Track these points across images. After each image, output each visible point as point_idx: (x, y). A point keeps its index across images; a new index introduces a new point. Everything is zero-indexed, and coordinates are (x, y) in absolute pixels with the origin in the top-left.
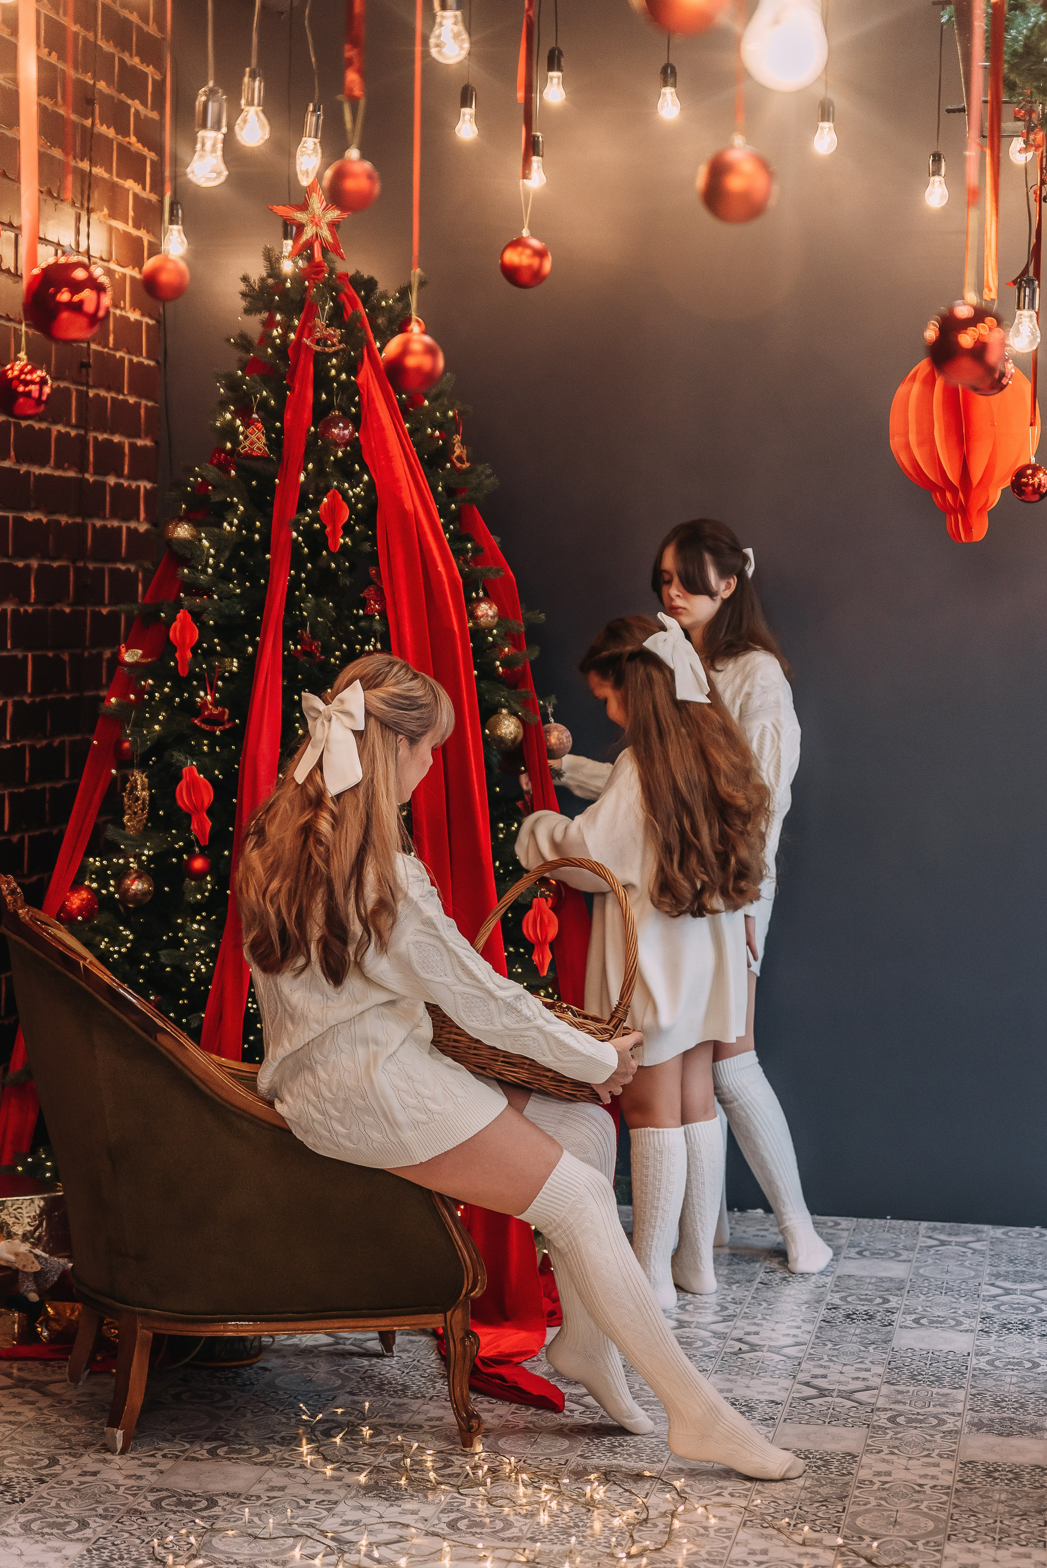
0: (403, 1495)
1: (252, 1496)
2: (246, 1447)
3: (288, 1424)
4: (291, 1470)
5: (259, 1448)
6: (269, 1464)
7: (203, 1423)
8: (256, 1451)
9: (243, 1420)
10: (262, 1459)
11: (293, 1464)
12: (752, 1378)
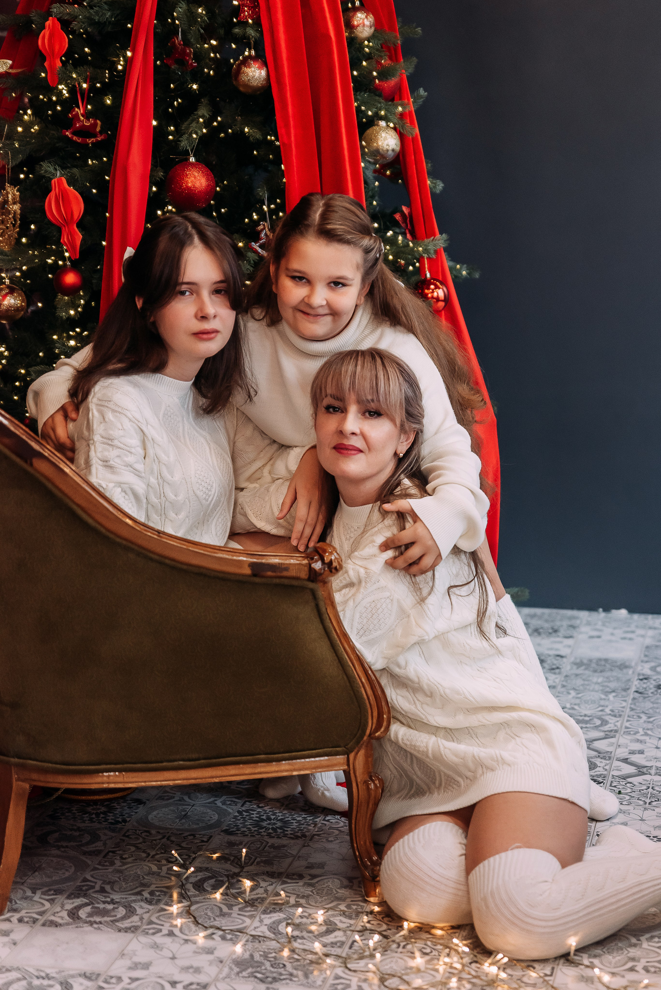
0: (281, 974)
1: (112, 977)
2: (110, 907)
3: (158, 874)
4: (158, 939)
5: (125, 907)
6: (133, 929)
7: (67, 874)
8: (121, 912)
9: (111, 869)
10: (126, 924)
11: (160, 930)
12: (645, 809)
